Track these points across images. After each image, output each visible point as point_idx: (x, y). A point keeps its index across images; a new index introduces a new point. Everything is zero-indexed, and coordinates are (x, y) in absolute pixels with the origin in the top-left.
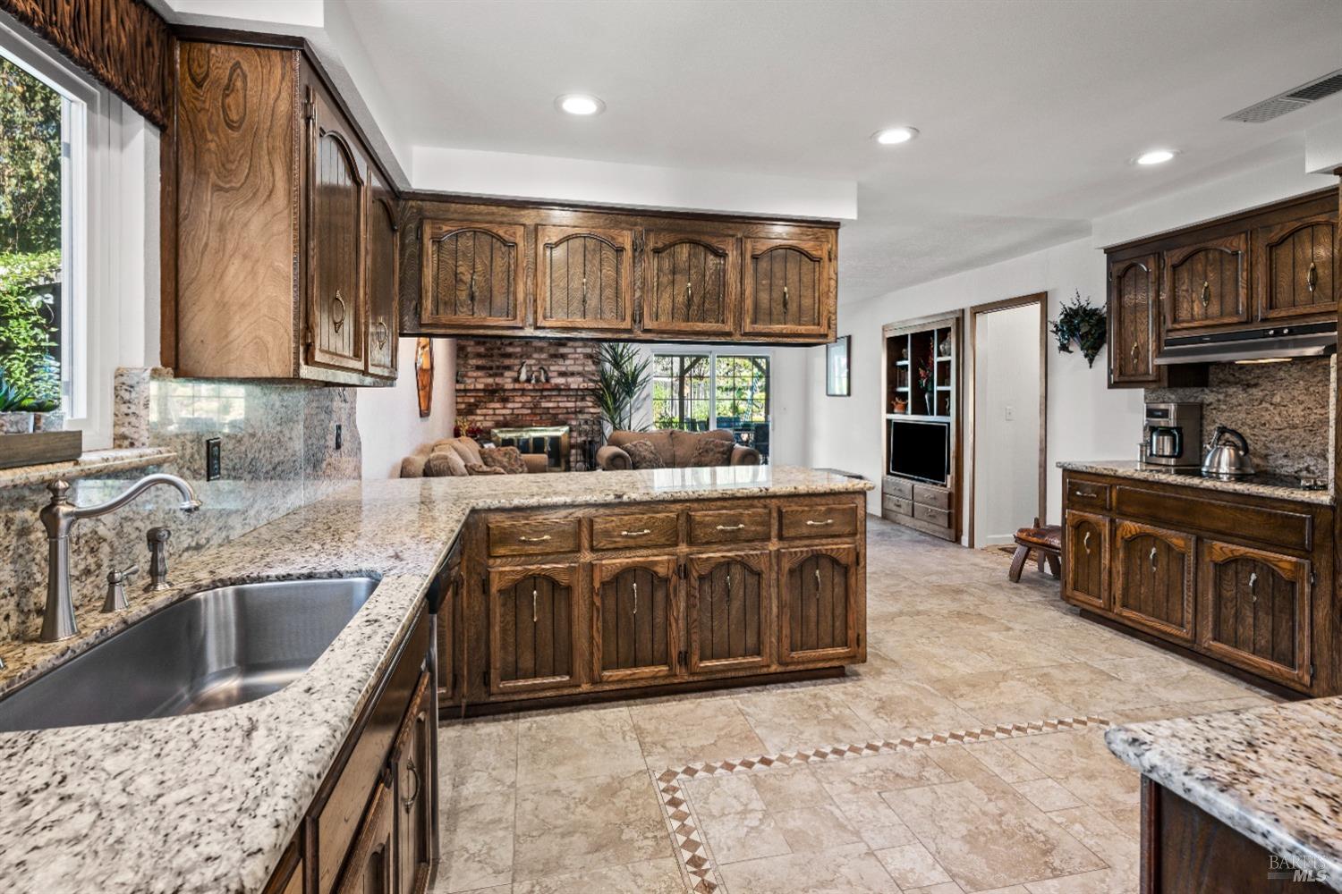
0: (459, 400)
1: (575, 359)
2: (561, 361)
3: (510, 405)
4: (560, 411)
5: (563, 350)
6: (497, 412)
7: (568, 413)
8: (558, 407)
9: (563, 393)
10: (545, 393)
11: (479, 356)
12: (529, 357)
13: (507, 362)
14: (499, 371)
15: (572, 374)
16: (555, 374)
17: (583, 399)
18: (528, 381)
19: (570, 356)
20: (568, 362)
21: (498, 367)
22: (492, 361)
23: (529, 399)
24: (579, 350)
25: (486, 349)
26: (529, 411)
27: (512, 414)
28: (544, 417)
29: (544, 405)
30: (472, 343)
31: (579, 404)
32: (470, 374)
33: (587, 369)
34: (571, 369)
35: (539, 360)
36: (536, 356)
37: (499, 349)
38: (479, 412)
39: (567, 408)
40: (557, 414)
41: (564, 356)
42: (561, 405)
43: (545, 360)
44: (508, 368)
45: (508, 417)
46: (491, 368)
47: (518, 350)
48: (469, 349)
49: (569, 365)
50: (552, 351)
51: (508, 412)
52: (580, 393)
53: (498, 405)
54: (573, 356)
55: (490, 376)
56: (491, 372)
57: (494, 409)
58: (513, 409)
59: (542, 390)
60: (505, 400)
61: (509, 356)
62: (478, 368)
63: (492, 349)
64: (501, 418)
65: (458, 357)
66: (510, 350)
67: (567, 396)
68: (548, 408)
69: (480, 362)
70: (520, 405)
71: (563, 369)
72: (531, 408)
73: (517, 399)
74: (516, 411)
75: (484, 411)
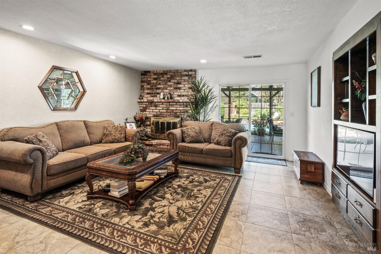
0: (140, 106)
1: (185, 90)
2: (178, 91)
3: (158, 108)
4: (177, 111)
5: (179, 86)
6: (154, 111)
7: (181, 112)
8: (177, 110)
9: (178, 104)
10: (171, 104)
11: (148, 89)
12: (166, 89)
13: (158, 91)
14: (155, 95)
15: (183, 96)
16: (176, 96)
17: (187, 106)
18: (164, 98)
19: (182, 88)
20: (181, 91)
21: (155, 93)
22: (153, 91)
23: (165, 106)
24: (186, 86)
25: (151, 86)
26: (165, 111)
27: (159, 112)
28: (172, 113)
29: (171, 108)
30: (146, 84)
31: (185, 108)
32: (145, 96)
33: (189, 93)
34: (183, 94)
35: (170, 90)
36: (168, 88)
37: (155, 86)
38: (147, 110)
39: (180, 110)
40: (177, 112)
41: (180, 88)
42: (178, 108)
43: (172, 90)
44: (158, 93)
45: (158, 113)
46: (152, 94)
47: (162, 86)
48: (145, 87)
49: (182, 92)
50: (175, 86)
51: (158, 111)
52: (185, 104)
53: (154, 108)
54: (184, 88)
55: (152, 97)
56: (152, 95)
57: (153, 109)
58: (159, 110)
59: (170, 102)
60: (156, 106)
61: (159, 89)
62: (148, 94)
63: (153, 86)
64: (155, 113)
65: (141, 89)
66: (159, 86)
67: (180, 105)
68: (173, 110)
69: (149, 91)
70: (161, 108)
71: (180, 94)
72: (166, 110)
73: (160, 106)
74: (160, 111)
75: (149, 110)
